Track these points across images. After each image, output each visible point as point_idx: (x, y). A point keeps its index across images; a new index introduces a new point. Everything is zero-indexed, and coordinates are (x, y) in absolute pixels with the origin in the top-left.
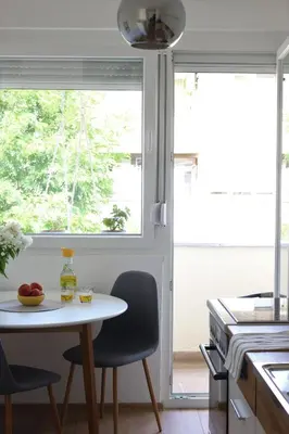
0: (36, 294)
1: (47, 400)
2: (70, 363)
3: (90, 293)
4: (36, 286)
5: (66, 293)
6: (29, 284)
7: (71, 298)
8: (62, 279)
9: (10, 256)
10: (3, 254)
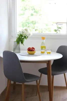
0: (33, 51)
1: (36, 84)
2: (40, 73)
3: (50, 51)
4: (33, 48)
5: (43, 51)
6: (31, 47)
7: (44, 52)
8: (41, 47)
9: (25, 39)
10: (23, 38)
